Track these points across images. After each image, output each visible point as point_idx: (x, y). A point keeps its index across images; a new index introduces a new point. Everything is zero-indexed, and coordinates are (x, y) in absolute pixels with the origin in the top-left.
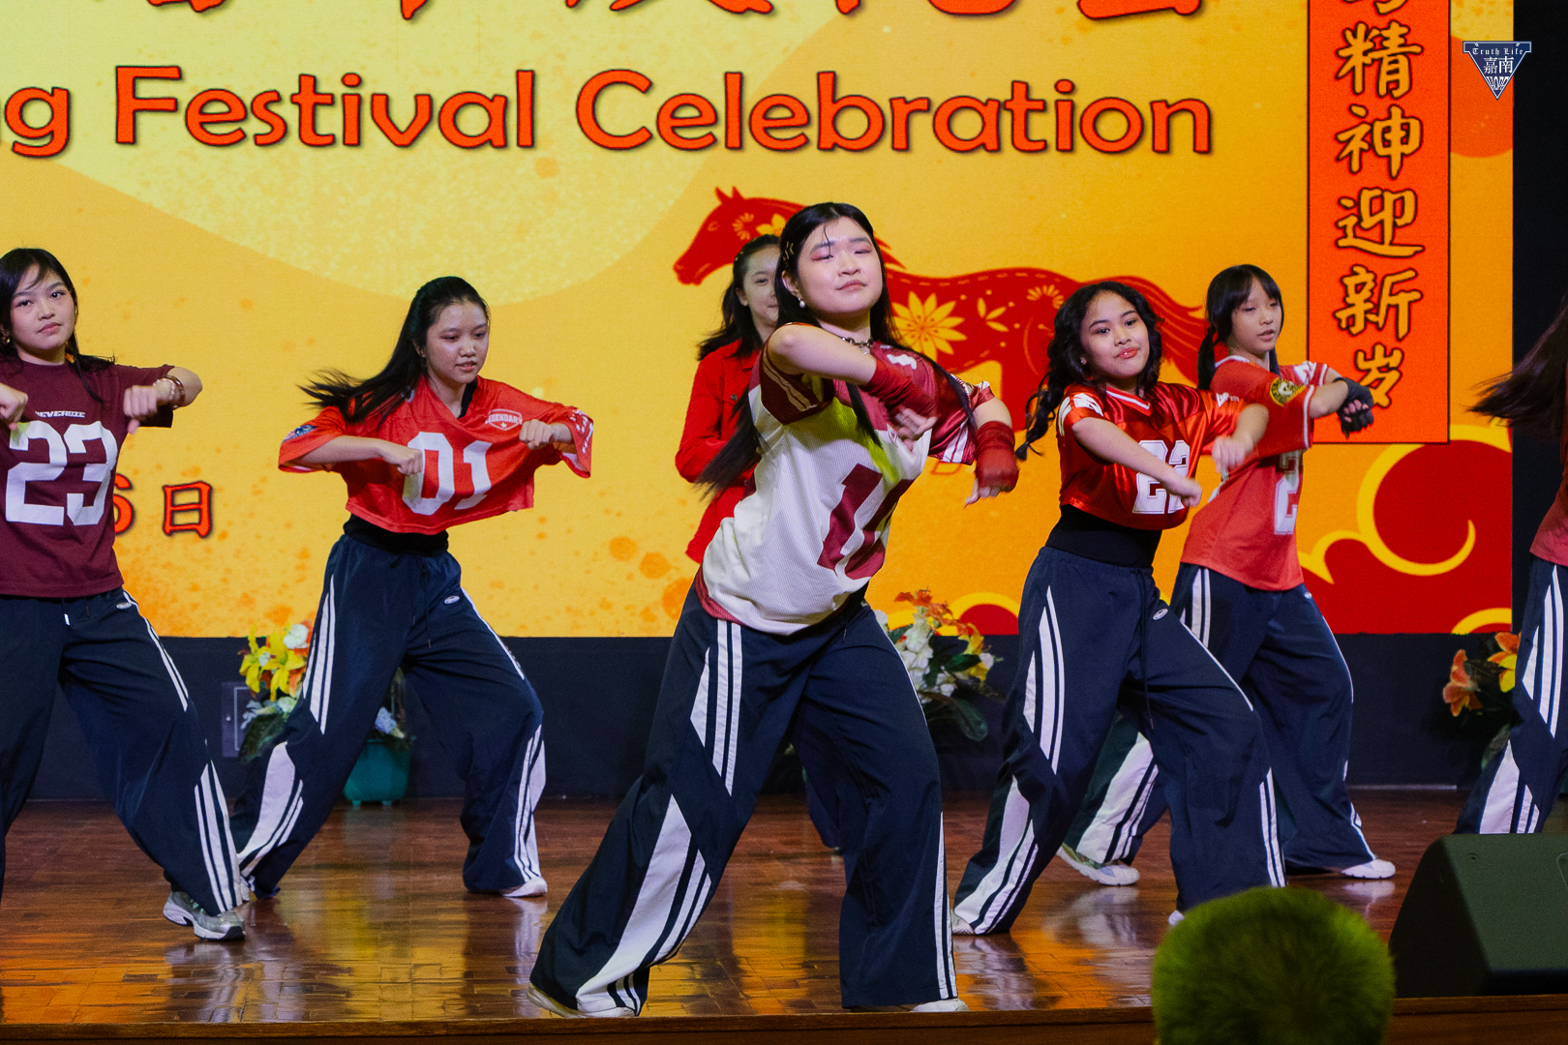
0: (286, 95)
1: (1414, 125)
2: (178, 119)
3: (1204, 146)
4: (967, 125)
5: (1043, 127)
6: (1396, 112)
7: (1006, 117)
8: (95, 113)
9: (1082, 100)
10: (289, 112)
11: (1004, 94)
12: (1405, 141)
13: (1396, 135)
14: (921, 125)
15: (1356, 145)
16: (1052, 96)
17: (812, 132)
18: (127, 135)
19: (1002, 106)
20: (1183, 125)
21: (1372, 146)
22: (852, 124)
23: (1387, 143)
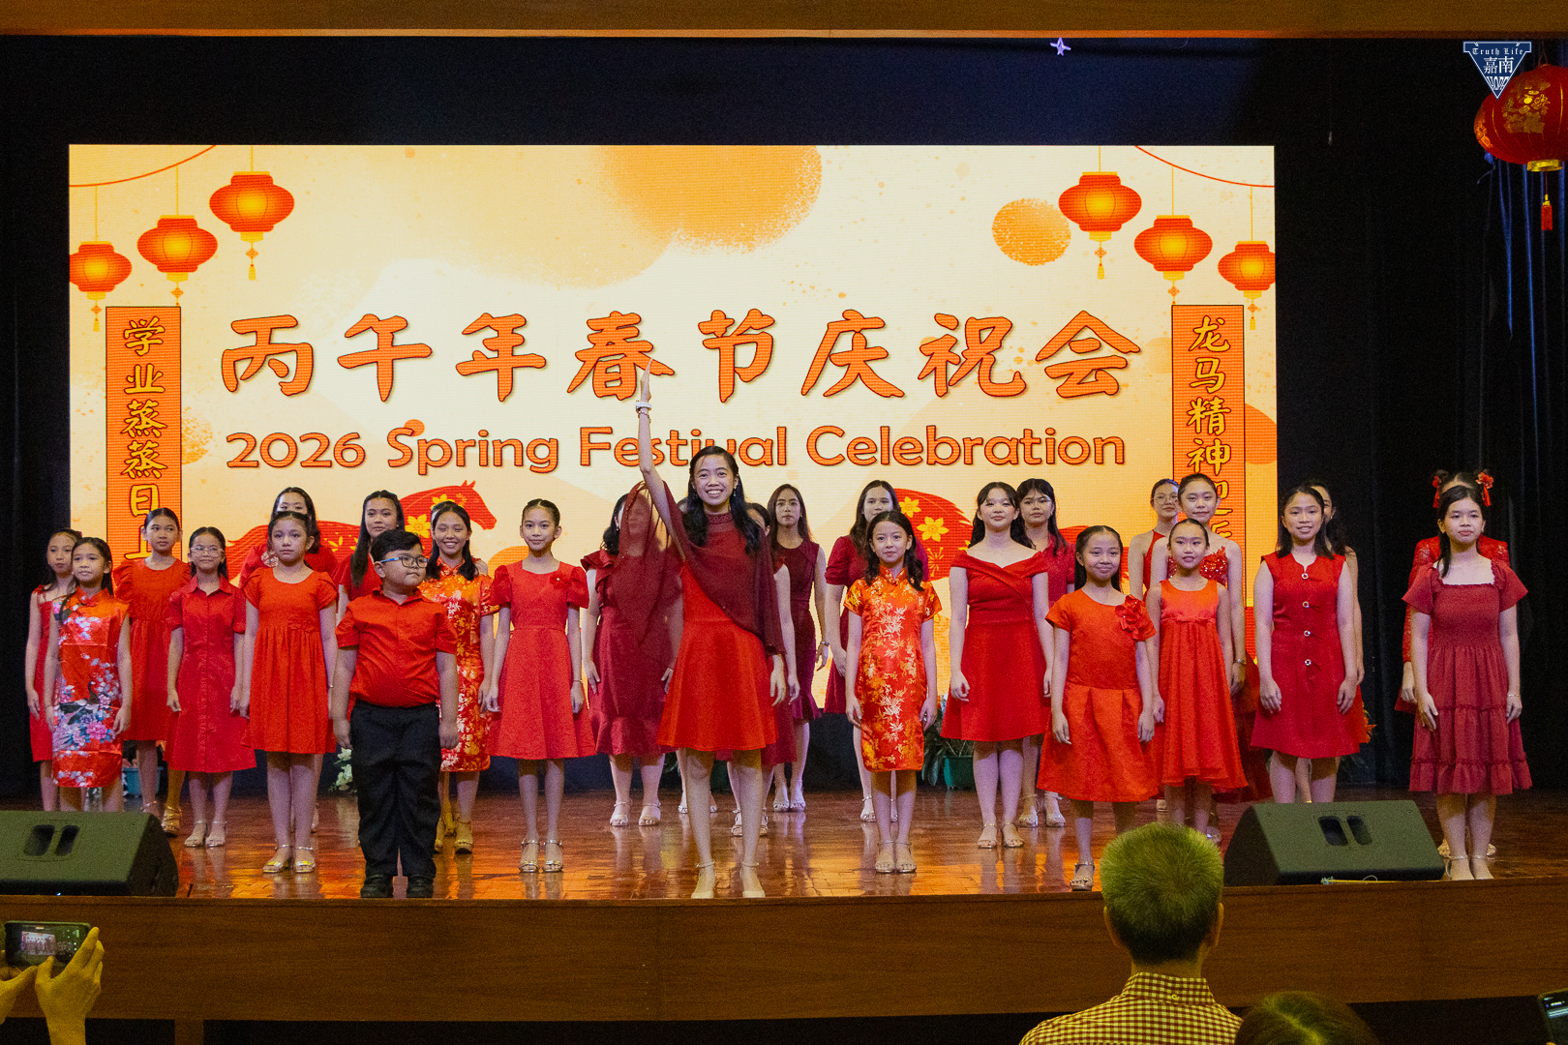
0: (664, 442)
1: (1227, 448)
2: (612, 452)
3: (1121, 461)
4: (1002, 451)
5: (1039, 451)
6: (1217, 442)
7: (1021, 447)
8: (570, 451)
9: (1059, 438)
10: (665, 449)
11: (1020, 436)
12: (1222, 457)
13: (1217, 454)
14: (979, 451)
15: (1197, 459)
16: (1044, 436)
17: (924, 456)
18: (586, 462)
19: (1019, 441)
20: (1110, 450)
21: (1205, 459)
22: (944, 451)
23: (1213, 458)
